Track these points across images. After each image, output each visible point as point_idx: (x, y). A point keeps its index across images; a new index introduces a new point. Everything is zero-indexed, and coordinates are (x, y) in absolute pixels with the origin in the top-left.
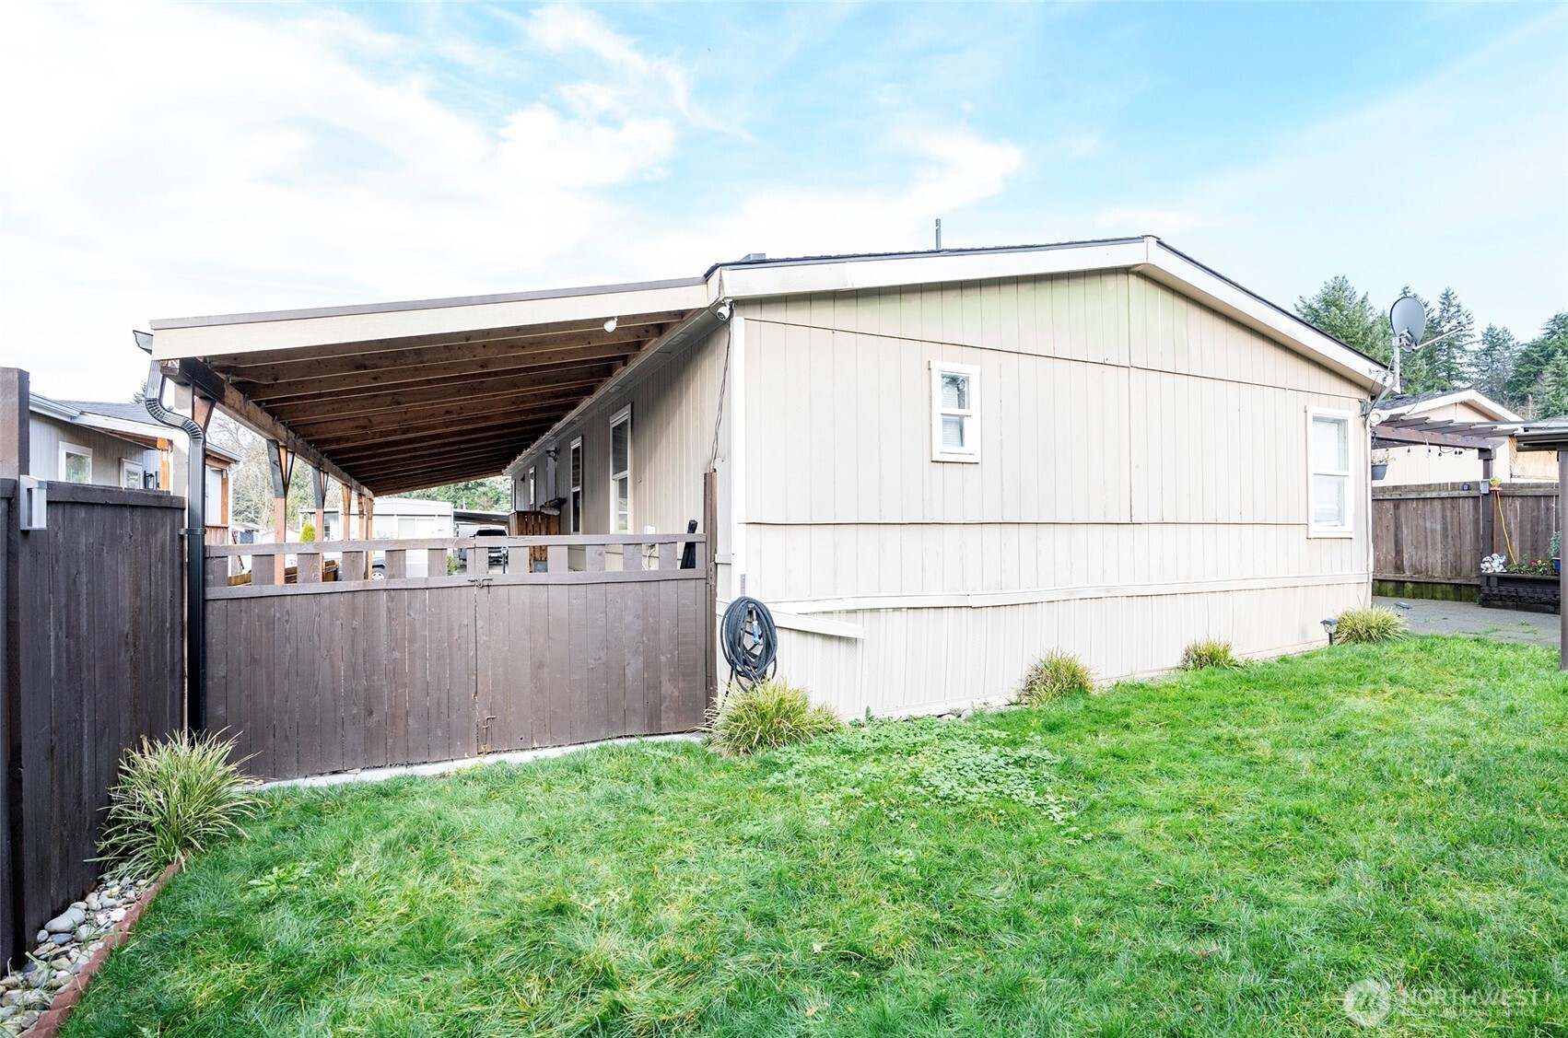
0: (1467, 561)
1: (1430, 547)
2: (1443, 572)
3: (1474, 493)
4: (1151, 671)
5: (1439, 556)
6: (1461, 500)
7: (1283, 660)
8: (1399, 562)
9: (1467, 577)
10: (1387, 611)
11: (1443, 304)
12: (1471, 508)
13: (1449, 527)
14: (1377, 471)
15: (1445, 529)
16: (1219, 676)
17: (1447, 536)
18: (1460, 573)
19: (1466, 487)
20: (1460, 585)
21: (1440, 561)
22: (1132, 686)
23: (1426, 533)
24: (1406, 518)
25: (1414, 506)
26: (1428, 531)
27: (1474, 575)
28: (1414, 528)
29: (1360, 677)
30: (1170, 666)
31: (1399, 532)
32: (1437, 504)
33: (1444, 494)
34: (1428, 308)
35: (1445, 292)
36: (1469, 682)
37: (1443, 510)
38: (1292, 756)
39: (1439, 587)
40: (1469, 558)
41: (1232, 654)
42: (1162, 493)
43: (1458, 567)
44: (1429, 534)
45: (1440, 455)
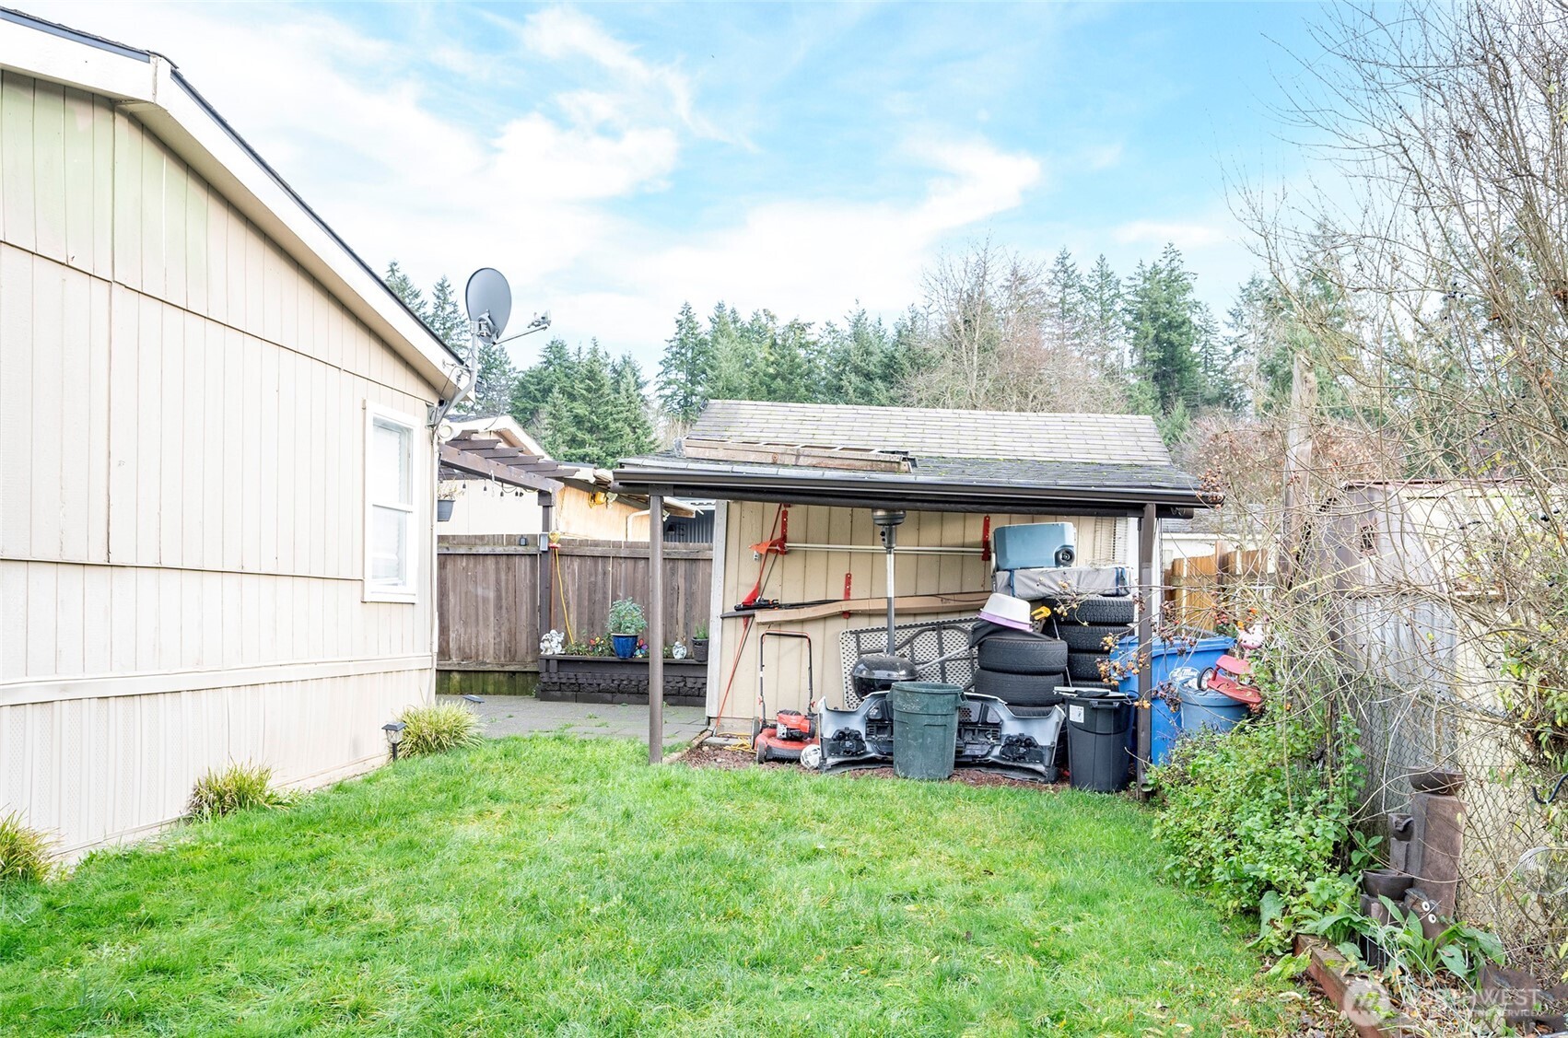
0: (523, 641)
1: (481, 623)
2: (497, 656)
3: (532, 550)
4: (143, 829)
5: (492, 634)
6: (517, 558)
7: (340, 788)
8: (444, 644)
9: (523, 662)
10: (456, 710)
11: (438, 297)
12: (528, 569)
13: (504, 594)
14: (444, 509)
15: (499, 598)
16: (258, 822)
17: (501, 607)
18: (515, 656)
19: (523, 542)
20: (514, 673)
21: (492, 641)
22: (118, 858)
23: (477, 602)
24: (455, 581)
25: (464, 564)
26: (480, 600)
27: (529, 659)
28: (463, 596)
29: (455, 798)
30: (168, 818)
31: (444, 601)
32: (490, 562)
33: (499, 550)
34: (418, 301)
35: (440, 282)
36: (576, 788)
37: (498, 570)
38: (425, 913)
39: (491, 677)
40: (524, 636)
41: (272, 785)
42: (159, 514)
43: (513, 649)
44: (480, 605)
45: (502, 495)
